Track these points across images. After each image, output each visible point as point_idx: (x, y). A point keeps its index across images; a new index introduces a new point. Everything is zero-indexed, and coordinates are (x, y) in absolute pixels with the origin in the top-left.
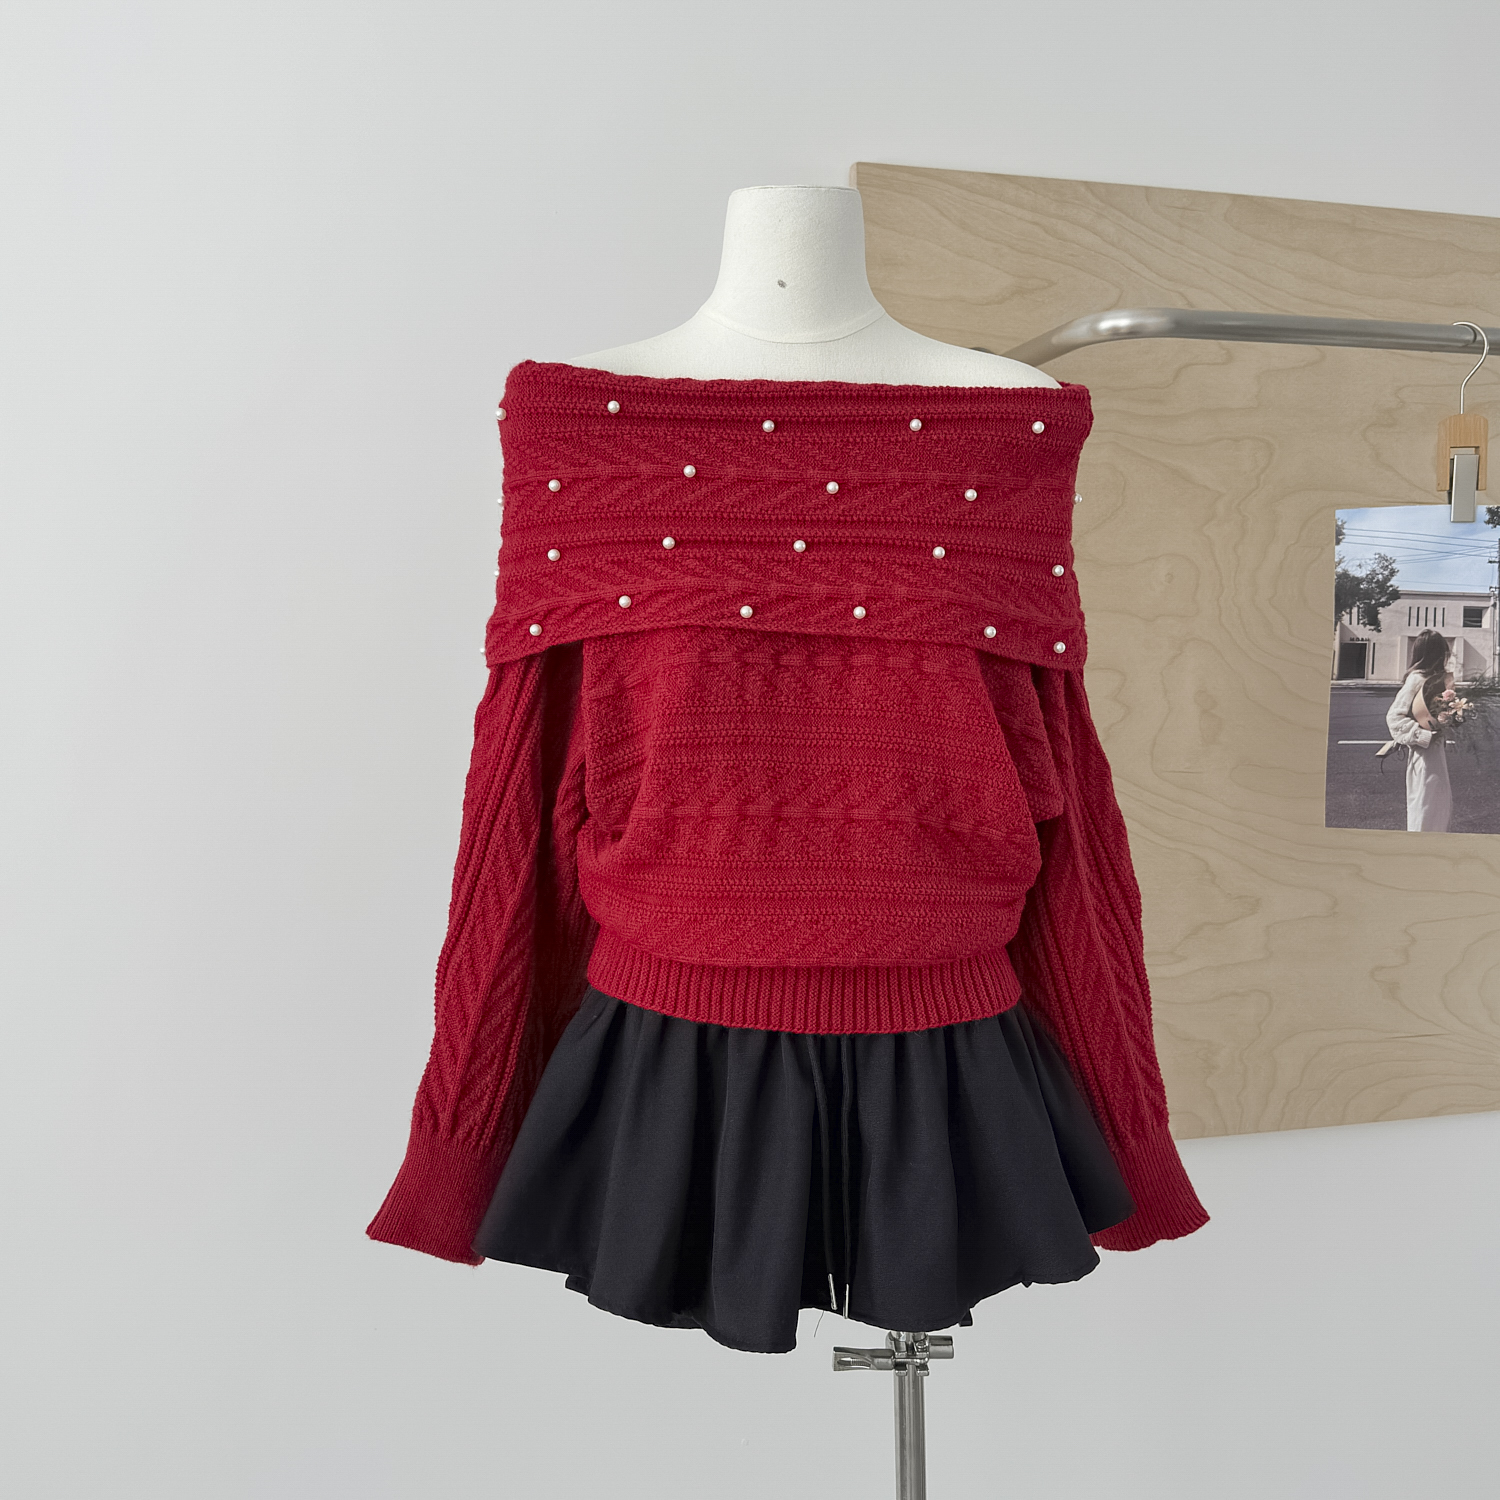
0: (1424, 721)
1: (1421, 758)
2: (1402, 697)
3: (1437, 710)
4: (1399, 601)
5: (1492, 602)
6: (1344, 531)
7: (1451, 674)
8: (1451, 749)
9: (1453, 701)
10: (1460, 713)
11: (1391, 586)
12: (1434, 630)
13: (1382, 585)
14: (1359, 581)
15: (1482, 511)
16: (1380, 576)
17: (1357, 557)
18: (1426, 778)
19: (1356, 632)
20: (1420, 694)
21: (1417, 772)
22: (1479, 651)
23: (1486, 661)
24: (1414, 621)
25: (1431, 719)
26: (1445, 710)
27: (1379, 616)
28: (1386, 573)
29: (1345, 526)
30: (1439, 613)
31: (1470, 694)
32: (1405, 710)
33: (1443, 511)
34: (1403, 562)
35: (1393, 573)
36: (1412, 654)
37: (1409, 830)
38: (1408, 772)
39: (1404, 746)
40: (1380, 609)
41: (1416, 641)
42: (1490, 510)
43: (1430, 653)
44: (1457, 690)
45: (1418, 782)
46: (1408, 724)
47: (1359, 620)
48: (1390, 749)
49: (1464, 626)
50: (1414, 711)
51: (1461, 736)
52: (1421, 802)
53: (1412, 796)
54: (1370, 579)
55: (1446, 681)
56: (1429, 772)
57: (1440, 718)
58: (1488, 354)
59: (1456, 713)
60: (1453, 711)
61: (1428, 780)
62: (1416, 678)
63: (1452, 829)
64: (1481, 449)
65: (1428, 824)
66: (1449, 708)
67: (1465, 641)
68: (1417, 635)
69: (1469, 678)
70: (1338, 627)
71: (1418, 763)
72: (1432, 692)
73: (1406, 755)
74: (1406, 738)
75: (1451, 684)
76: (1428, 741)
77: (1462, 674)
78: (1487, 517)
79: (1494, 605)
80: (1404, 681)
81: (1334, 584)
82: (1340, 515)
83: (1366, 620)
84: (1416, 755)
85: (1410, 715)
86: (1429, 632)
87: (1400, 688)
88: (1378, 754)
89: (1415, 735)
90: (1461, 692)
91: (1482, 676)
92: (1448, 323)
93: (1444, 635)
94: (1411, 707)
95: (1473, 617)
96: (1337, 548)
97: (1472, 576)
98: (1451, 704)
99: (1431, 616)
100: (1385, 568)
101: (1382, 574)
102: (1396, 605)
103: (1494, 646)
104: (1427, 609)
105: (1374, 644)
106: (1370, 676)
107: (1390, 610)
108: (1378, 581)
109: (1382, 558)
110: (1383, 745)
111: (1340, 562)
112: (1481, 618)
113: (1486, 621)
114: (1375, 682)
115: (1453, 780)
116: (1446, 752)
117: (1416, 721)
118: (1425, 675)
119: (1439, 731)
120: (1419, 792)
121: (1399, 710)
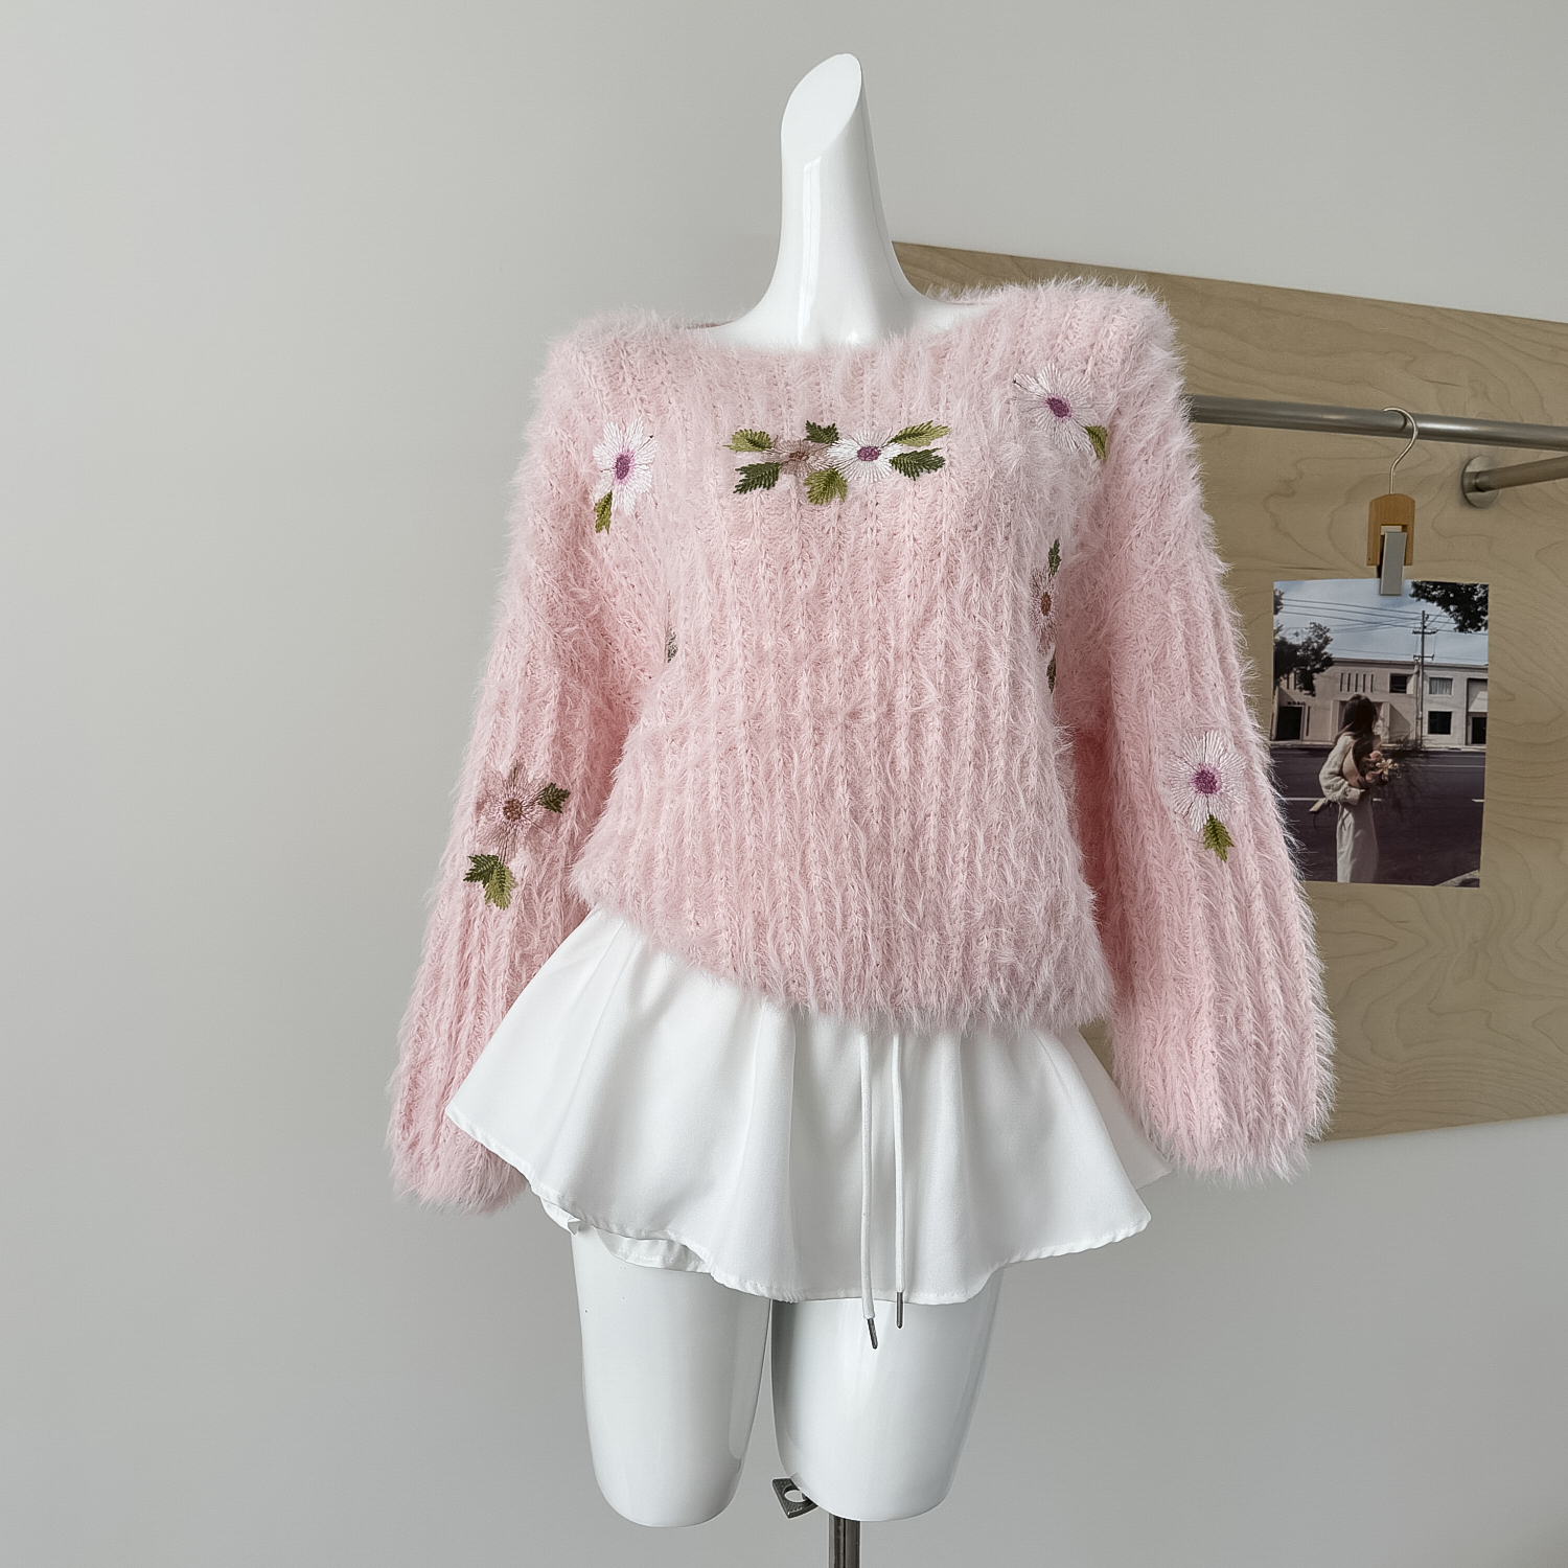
0: (1354, 780)
1: (1350, 815)
2: (1334, 756)
3: (1366, 770)
4: (1331, 668)
5: (1416, 670)
6: (1282, 601)
7: (1379, 736)
8: (1377, 807)
9: (1380, 761)
10: (1386, 773)
11: (1325, 653)
12: (1363, 694)
13: (1317, 652)
14: (1296, 648)
15: (1408, 585)
16: (1315, 645)
17: (1294, 626)
18: (1355, 833)
19: (1292, 697)
20: (1351, 752)
21: (1347, 826)
22: (1404, 714)
23: (1409, 724)
24: (1345, 687)
25: (1359, 777)
26: (1372, 770)
27: (1314, 682)
28: (1321, 641)
29: (1283, 597)
30: (1368, 679)
31: (1395, 755)
32: (1337, 769)
33: (1372, 584)
34: (1336, 631)
35: (1327, 641)
36: (1343, 718)
37: (1340, 880)
38: (1338, 827)
39: (1335, 803)
40: (1315, 675)
41: (1347, 706)
42: (1415, 585)
43: (1359, 716)
44: (1384, 752)
45: (1348, 837)
46: (1339, 783)
47: (1295, 685)
48: (1323, 807)
49: (1392, 691)
50: (1345, 770)
51: (1387, 795)
52: (1349, 856)
53: (1342, 850)
54: (1306, 646)
55: (1374, 742)
56: (1357, 827)
57: (1368, 778)
58: (1417, 438)
59: (1382, 773)
60: (1379, 772)
61: (1357, 835)
62: (1346, 740)
63: (1378, 880)
64: (1409, 527)
65: (1356, 877)
66: (1378, 768)
67: (1391, 706)
68: (1348, 700)
69: (1394, 740)
70: (1276, 696)
71: (1349, 819)
72: (1360, 753)
73: (1337, 811)
74: (1338, 794)
75: (1378, 745)
76: (1357, 798)
77: (1387, 737)
78: (1412, 591)
79: (1418, 673)
80: (1336, 743)
81: (1273, 651)
82: (1277, 585)
83: (1302, 685)
84: (1346, 812)
85: (1340, 774)
86: (1358, 697)
87: (1329, 750)
88: (1312, 810)
89: (1345, 793)
90: (1387, 754)
91: (1407, 737)
92: (1380, 409)
93: (1372, 700)
94: (1342, 767)
95: (1398, 684)
96: (1275, 617)
97: (1397, 645)
98: (1378, 764)
99: (1361, 682)
100: (1320, 637)
101: (1317, 642)
102: (1329, 671)
103: (1418, 711)
104: (1357, 675)
105: (1309, 708)
106: (1305, 738)
107: (1326, 677)
108: (1313, 649)
109: (1317, 627)
110: (1316, 802)
111: (1279, 630)
112: (1405, 683)
113: (1411, 687)
114: (1309, 743)
115: (1379, 837)
116: (1373, 809)
117: (1346, 780)
118: (1354, 737)
119: (1367, 789)
120: (1347, 847)
121: (1331, 769)
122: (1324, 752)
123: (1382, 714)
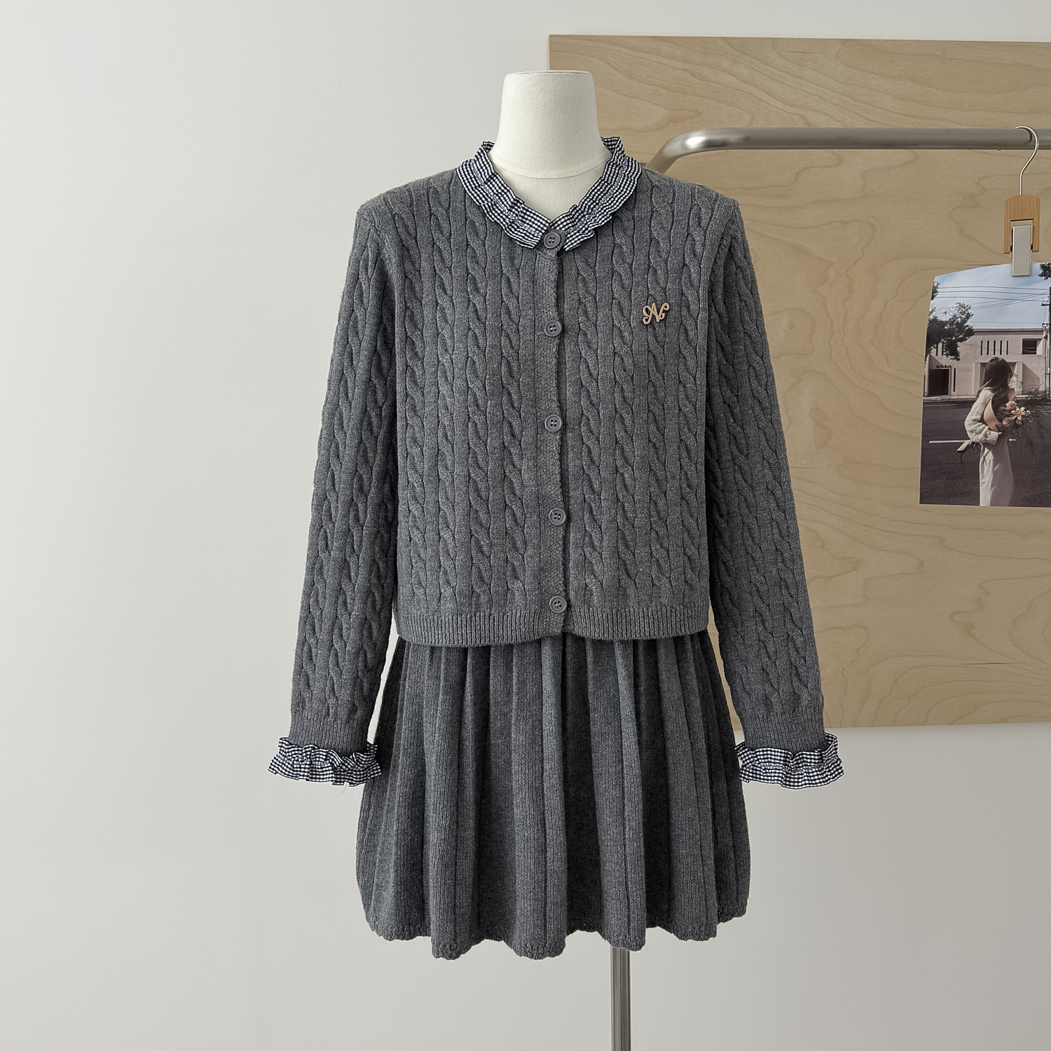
0: (993, 425)
1: (990, 453)
2: (976, 407)
3: (1002, 416)
4: (973, 336)
5: (1044, 335)
6: (938, 290)
7: (1013, 390)
9: (1015, 409)
10: (1020, 418)
11: (967, 326)
12: (1001, 357)
13: (961, 326)
14: (944, 323)
16: (959, 320)
18: (993, 469)
19: (940, 361)
20: (989, 405)
21: (988, 462)
22: (1034, 372)
23: (1039, 379)
24: (985, 351)
25: (997, 422)
26: (1008, 416)
27: (958, 348)
28: (964, 316)
29: (939, 286)
30: (1004, 345)
31: (1027, 404)
32: (979, 417)
35: (968, 316)
36: (984, 376)
37: (981, 505)
38: (981, 462)
39: (978, 444)
40: (959, 344)
41: (987, 367)
42: (1043, 267)
43: (997, 374)
45: (988, 471)
46: (981, 428)
47: (943, 352)
48: (968, 446)
49: (1023, 353)
50: (985, 417)
51: (1020, 436)
52: (990, 484)
53: (983, 481)
54: (952, 322)
55: (1009, 395)
56: (996, 462)
57: (1004, 423)
58: (1040, 148)
59: (1016, 418)
60: (1014, 417)
61: (995, 468)
62: (987, 393)
63: (1013, 504)
64: (1035, 221)
65: (995, 501)
66: (1011, 415)
67: (1024, 365)
68: (987, 359)
69: (1026, 392)
70: (927, 362)
71: (988, 456)
72: (998, 403)
73: (979, 450)
74: (980, 436)
75: (1013, 397)
76: (995, 439)
77: (1021, 389)
78: (1041, 272)
79: (1046, 337)
80: (978, 396)
81: (926, 327)
82: (936, 278)
83: (948, 352)
84: (986, 450)
85: (982, 420)
86: (997, 358)
87: (973, 402)
88: (961, 448)
89: (986, 435)
90: (1020, 403)
91: (1036, 390)
93: (1007, 361)
94: (983, 415)
95: (1030, 347)
96: (932, 301)
98: (1013, 412)
99: (998, 347)
100: (963, 313)
101: (961, 318)
102: (970, 340)
103: (1046, 368)
104: (995, 342)
105: (955, 369)
106: (953, 393)
107: (966, 344)
108: (958, 322)
109: (962, 306)
110: (963, 443)
111: (933, 311)
112: (1036, 347)
113: (1040, 349)
114: (956, 397)
115: (1014, 468)
116: (1009, 447)
117: (987, 425)
118: (993, 391)
119: (1003, 432)
120: (988, 477)
121: (974, 417)
122: (968, 404)
123: (1015, 372)
